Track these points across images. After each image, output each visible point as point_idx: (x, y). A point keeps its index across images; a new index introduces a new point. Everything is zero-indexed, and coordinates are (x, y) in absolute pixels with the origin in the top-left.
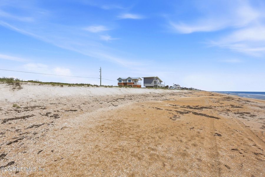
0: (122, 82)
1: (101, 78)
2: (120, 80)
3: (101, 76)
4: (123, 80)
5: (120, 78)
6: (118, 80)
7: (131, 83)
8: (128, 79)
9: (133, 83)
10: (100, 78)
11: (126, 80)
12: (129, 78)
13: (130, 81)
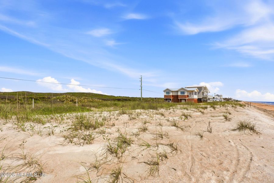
0: (171, 94)
1: (142, 89)
2: (168, 91)
3: (141, 87)
4: (172, 92)
5: (167, 89)
6: (164, 91)
7: (185, 96)
8: (180, 90)
9: (188, 96)
10: (140, 89)
11: (177, 92)
12: (182, 89)
13: (183, 93)
